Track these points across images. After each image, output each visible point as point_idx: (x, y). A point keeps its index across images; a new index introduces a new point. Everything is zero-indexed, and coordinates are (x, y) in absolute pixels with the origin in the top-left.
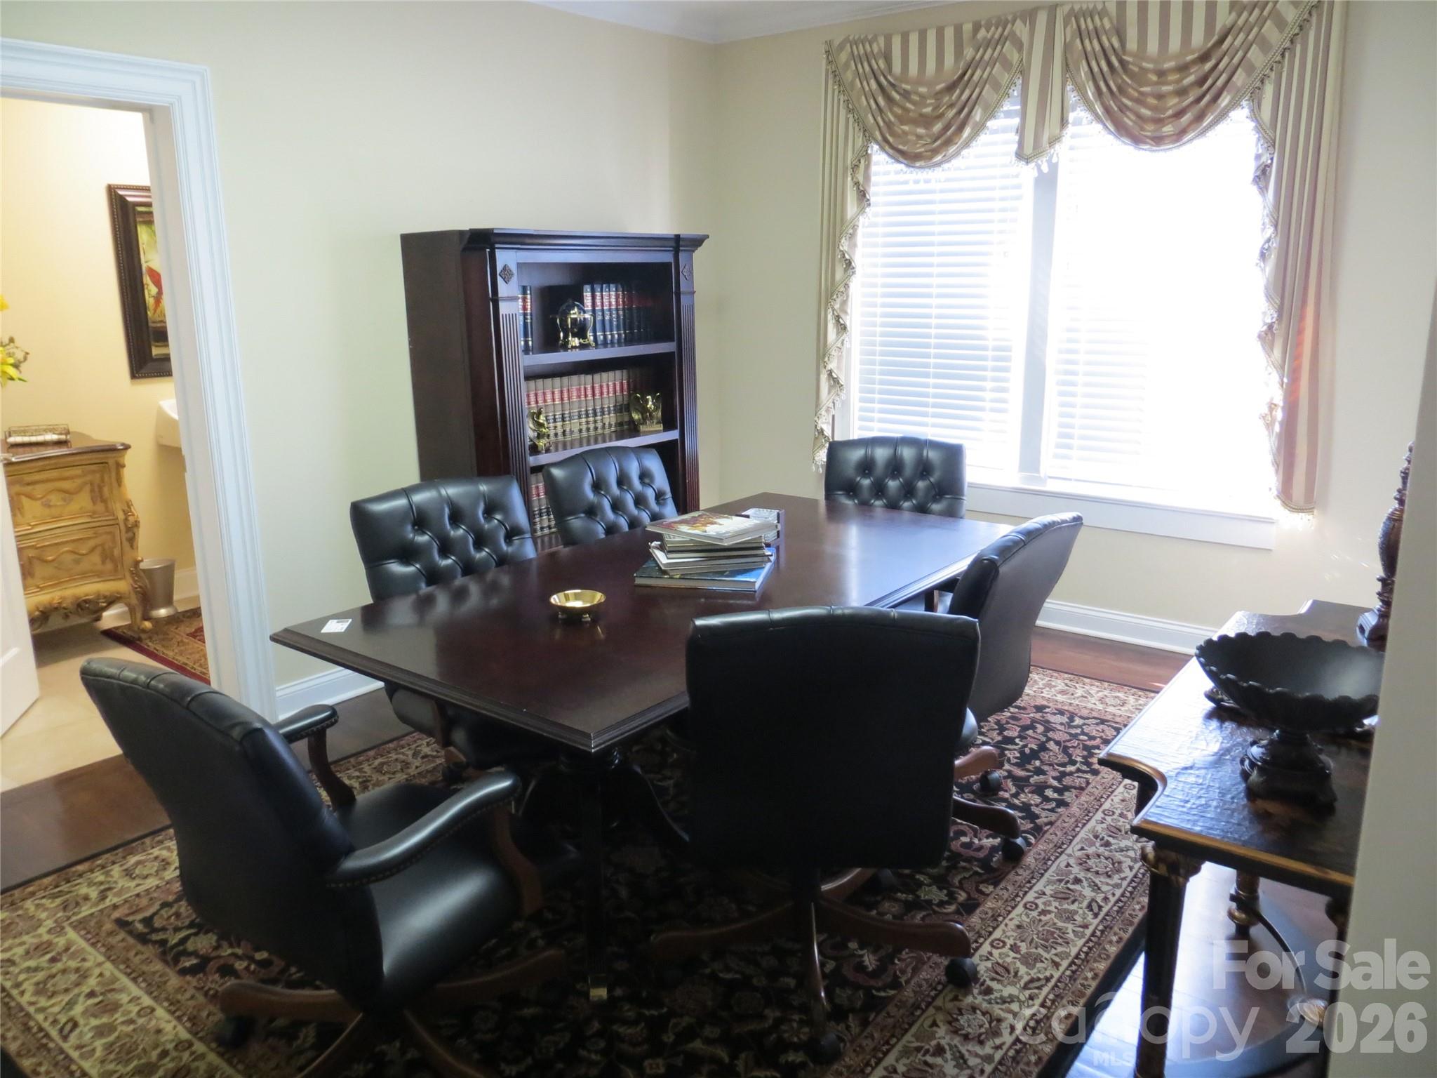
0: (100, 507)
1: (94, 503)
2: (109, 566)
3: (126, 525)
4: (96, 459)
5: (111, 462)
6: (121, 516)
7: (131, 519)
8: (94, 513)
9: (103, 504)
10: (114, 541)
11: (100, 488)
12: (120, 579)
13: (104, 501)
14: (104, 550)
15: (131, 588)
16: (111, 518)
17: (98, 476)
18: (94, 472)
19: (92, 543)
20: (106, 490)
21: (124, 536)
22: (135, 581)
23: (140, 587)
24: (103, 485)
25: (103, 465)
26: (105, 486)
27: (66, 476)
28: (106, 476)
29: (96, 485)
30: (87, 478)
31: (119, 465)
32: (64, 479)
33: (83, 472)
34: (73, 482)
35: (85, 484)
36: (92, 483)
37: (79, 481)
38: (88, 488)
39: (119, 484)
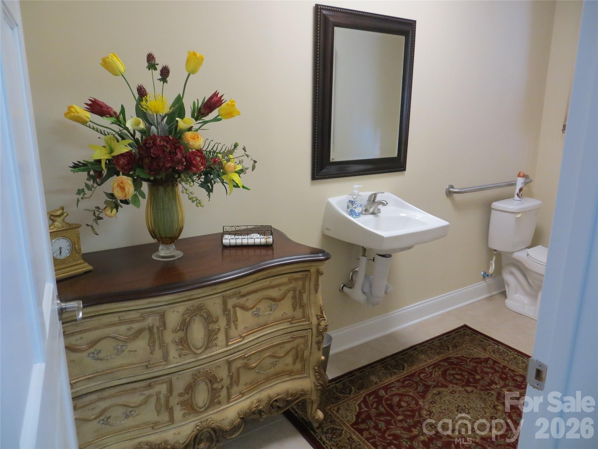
0: (299, 313)
1: (294, 309)
2: (298, 366)
3: (318, 330)
4: (302, 267)
5: (313, 270)
6: (314, 321)
7: (323, 323)
8: (293, 318)
9: (301, 310)
10: (306, 343)
11: (301, 294)
12: (306, 377)
13: (302, 306)
14: (297, 352)
15: (313, 386)
16: (307, 323)
17: (300, 283)
18: (296, 279)
19: (288, 346)
20: (305, 296)
21: (315, 339)
22: (317, 380)
23: (321, 385)
24: (303, 291)
25: (305, 273)
26: (305, 292)
27: (275, 285)
28: (306, 283)
29: (297, 292)
30: (291, 286)
31: (319, 273)
32: (273, 287)
33: (289, 280)
34: (280, 290)
35: (289, 291)
36: (294, 290)
37: (284, 289)
38: (290, 294)
39: (316, 290)
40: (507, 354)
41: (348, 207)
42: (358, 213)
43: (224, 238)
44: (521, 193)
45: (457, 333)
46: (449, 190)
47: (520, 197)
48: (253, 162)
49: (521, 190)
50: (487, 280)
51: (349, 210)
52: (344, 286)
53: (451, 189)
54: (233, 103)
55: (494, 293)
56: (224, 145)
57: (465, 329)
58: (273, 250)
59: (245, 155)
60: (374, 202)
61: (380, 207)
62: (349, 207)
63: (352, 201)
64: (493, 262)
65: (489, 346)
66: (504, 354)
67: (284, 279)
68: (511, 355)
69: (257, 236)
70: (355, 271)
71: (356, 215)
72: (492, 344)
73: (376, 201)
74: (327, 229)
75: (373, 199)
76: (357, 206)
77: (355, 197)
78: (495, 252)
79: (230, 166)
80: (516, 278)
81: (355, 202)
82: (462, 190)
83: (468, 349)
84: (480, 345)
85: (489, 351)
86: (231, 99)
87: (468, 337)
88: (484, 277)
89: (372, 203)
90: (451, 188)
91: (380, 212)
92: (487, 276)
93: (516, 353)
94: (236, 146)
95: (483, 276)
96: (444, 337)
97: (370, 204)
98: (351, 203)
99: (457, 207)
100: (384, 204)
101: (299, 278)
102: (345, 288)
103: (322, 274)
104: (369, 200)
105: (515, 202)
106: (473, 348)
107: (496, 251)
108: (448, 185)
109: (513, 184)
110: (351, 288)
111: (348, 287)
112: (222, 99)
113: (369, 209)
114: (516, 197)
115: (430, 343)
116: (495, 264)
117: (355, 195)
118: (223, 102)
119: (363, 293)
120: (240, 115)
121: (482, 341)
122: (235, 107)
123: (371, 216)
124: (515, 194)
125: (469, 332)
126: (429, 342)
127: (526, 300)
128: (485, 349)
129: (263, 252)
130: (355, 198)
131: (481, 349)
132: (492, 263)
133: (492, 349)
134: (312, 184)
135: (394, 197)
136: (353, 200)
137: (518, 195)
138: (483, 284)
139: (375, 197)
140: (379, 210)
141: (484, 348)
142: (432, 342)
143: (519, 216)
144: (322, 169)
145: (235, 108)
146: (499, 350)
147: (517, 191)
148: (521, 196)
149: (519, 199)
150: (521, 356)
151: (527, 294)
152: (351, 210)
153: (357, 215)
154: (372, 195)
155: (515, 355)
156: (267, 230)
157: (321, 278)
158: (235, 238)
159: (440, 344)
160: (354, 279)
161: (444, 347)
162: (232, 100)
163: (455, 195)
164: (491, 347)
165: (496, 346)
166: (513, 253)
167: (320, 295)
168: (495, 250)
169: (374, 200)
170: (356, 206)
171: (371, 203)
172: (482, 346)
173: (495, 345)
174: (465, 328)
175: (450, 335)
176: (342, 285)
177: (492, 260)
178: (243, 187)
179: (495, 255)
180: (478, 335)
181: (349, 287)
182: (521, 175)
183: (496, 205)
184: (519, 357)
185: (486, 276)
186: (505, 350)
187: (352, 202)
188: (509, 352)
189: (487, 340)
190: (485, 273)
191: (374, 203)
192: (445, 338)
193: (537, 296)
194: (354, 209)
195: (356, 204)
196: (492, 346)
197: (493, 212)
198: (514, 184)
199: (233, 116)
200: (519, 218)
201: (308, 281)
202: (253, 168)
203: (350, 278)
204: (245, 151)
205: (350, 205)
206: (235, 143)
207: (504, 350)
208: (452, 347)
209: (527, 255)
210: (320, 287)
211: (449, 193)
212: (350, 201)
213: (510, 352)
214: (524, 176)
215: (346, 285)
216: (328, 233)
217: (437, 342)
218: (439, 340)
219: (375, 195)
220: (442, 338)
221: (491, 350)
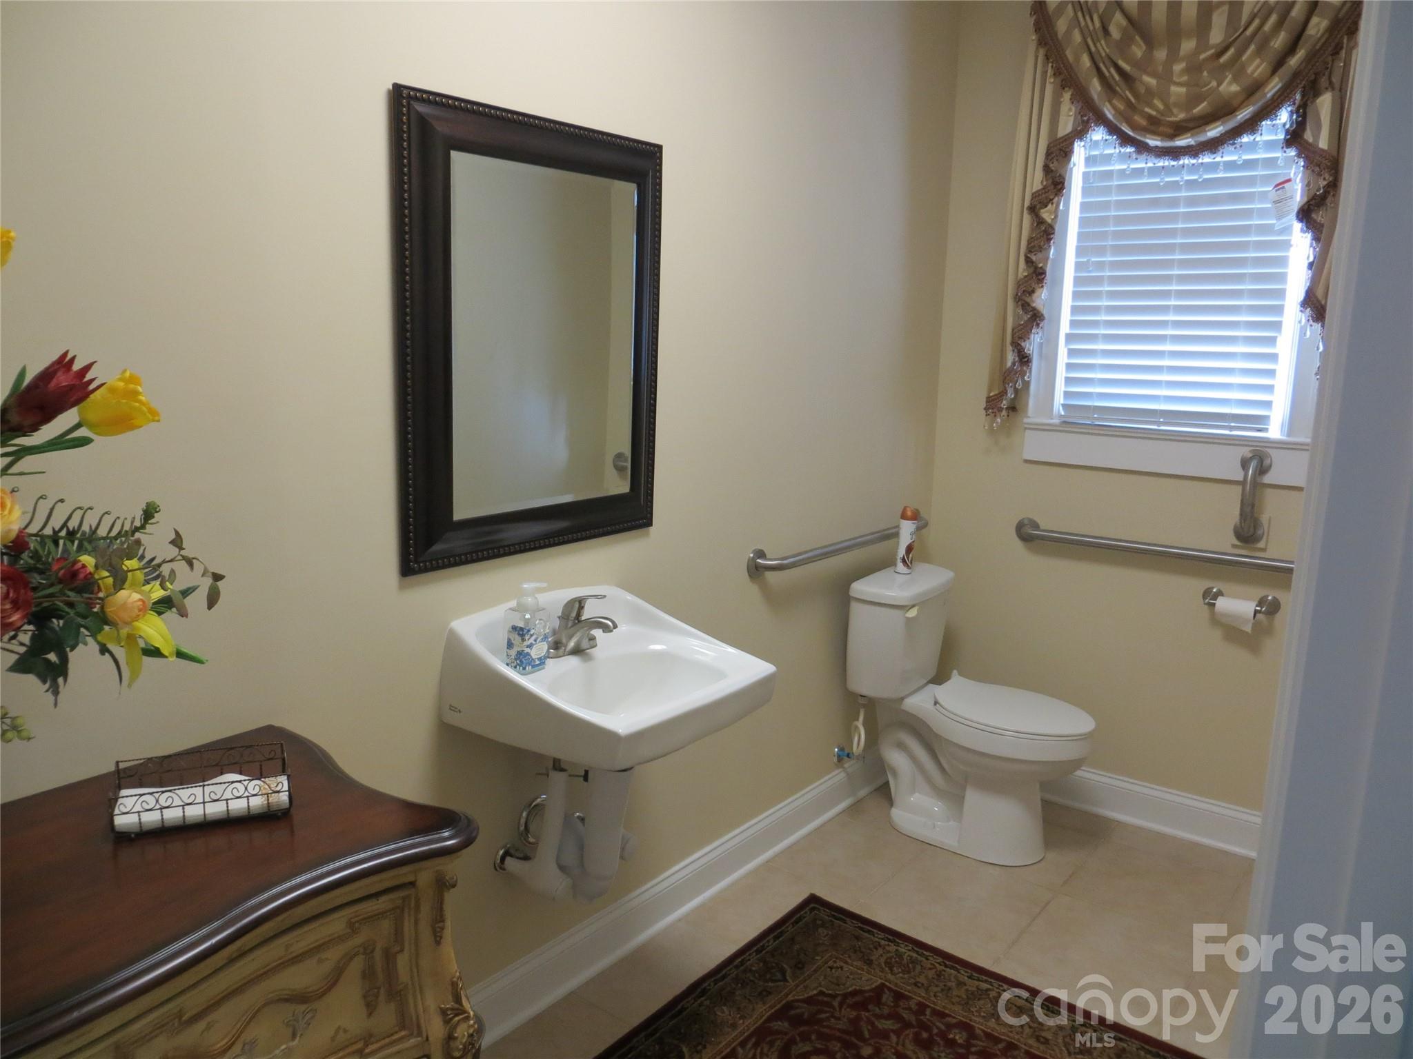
0: (385, 1017)
1: (371, 1008)
3: (447, 1054)
4: (391, 878)
5: (425, 880)
6: (436, 1030)
7: (462, 1031)
8: (368, 1038)
9: (392, 1006)
13: (396, 995)
16: (412, 1042)
18: (372, 918)
20: (402, 962)
24: (397, 948)
25: (402, 894)
26: (402, 951)
27: (301, 951)
28: (406, 924)
29: (378, 955)
30: (358, 940)
31: (443, 885)
32: (296, 959)
33: (351, 924)
34: (320, 961)
35: (351, 959)
36: (368, 950)
37: (333, 955)
38: (357, 965)
39: (435, 936)
40: (920, 967)
41: (510, 645)
42: (540, 659)
43: (117, 811)
44: (911, 556)
45: (796, 922)
46: (756, 563)
47: (908, 566)
48: (208, 581)
49: (909, 549)
50: (846, 765)
51: (513, 653)
52: (507, 853)
53: (758, 560)
54: (132, 386)
55: (862, 793)
56: (106, 513)
57: (813, 909)
58: (292, 832)
59: (180, 558)
60: (579, 621)
61: (597, 633)
62: (512, 644)
63: (522, 629)
64: (860, 724)
65: (876, 949)
66: (914, 968)
67: (336, 925)
68: (930, 969)
69: (235, 791)
70: (535, 806)
71: (533, 666)
72: (883, 942)
73: (583, 618)
74: (452, 708)
75: (574, 614)
76: (535, 641)
77: (528, 616)
78: (862, 701)
79: (125, 603)
80: (913, 758)
81: (529, 631)
82: (785, 562)
83: (831, 968)
84: (855, 952)
85: (879, 965)
86: (125, 371)
87: (826, 932)
88: (840, 759)
89: (574, 624)
90: (758, 558)
91: (595, 646)
92: (848, 756)
93: (940, 960)
94: (149, 513)
95: (839, 756)
96: (768, 941)
97: (566, 627)
98: (519, 634)
99: (774, 600)
100: (606, 629)
101: (383, 913)
102: (508, 860)
103: (454, 886)
104: (564, 617)
105: (900, 578)
106: (842, 964)
107: (864, 696)
108: (751, 551)
109: (892, 535)
110: (526, 858)
111: (518, 858)
112: (88, 377)
113: (564, 641)
114: (900, 567)
115: (737, 967)
116: (865, 729)
117: (527, 611)
118: (91, 387)
119: (562, 868)
120: (158, 421)
121: (858, 938)
122: (142, 398)
123: (573, 661)
124: (898, 558)
125: (824, 914)
126: (735, 963)
127: (936, 807)
128: (868, 960)
129: (259, 837)
130: (528, 619)
131: (859, 964)
132: (857, 727)
133: (885, 957)
134: (402, 587)
135: (630, 597)
136: (521, 625)
137: (904, 561)
138: (837, 777)
139: (581, 608)
140: (593, 639)
141: (866, 958)
142: (742, 963)
143: (912, 613)
144: (430, 542)
145: (140, 402)
146: (900, 956)
147: (902, 552)
148: (911, 563)
149: (905, 570)
150: (952, 968)
151: (939, 793)
152: (520, 653)
153: (537, 665)
154: (570, 603)
155: (937, 965)
156: (271, 756)
157: (450, 897)
158: (158, 807)
159: (761, 964)
160: (532, 827)
161: (773, 971)
162: (127, 374)
163: (769, 575)
164: (880, 951)
165: (893, 948)
166: (902, 699)
167: (448, 949)
168: (862, 696)
169: (579, 615)
170: (532, 640)
171: (570, 624)
172: (861, 952)
173: (889, 945)
174: (812, 905)
175: (781, 934)
176: (501, 852)
177: (857, 720)
178: (180, 655)
179: (864, 706)
180: (845, 922)
181: (521, 855)
182: (909, 513)
183: (861, 588)
184: (948, 970)
185: (844, 755)
186: (915, 955)
187: (520, 632)
188: (924, 959)
189: (869, 932)
190: (842, 749)
191: (580, 625)
192: (771, 944)
193: (963, 797)
194: (527, 650)
195: (532, 636)
196: (884, 948)
197: (855, 608)
198: (894, 535)
199: (133, 428)
200: (913, 618)
201: (409, 915)
202: (213, 599)
203: (522, 828)
204: (181, 548)
205: (516, 639)
206: (148, 505)
207: (911, 957)
208: (791, 968)
209: (936, 703)
210: (448, 923)
211: (756, 570)
212: (514, 628)
213: (927, 959)
214: (915, 517)
215: (512, 851)
216: (453, 719)
217: (753, 960)
218: (758, 952)
219: (580, 603)
220: (763, 946)
221: (882, 960)
